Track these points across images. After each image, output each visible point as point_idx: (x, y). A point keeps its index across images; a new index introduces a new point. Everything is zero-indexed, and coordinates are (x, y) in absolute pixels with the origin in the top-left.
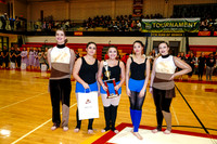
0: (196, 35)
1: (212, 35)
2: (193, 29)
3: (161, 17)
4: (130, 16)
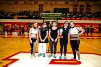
3: (49, 12)
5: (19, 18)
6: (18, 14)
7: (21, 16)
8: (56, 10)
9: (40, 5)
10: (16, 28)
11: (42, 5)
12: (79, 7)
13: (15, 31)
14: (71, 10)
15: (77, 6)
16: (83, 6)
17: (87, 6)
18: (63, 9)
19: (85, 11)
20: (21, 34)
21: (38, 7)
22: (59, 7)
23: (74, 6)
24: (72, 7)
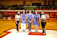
0: (36, 10)
1: (39, 10)
2: (35, 8)
4: (23, 5)
5: (11, 9)
6: (11, 7)
7: (13, 8)
8: (33, 4)
9: (24, 1)
10: (10, 15)
11: (25, 1)
12: (47, 2)
13: (9, 17)
14: (43, 4)
15: (46, 1)
16: (50, 1)
17: (53, 1)
18: (38, 4)
19: (51, 4)
20: (13, 18)
21: (23, 2)
22: (35, 2)
23: (45, 1)
24: (43, 2)
